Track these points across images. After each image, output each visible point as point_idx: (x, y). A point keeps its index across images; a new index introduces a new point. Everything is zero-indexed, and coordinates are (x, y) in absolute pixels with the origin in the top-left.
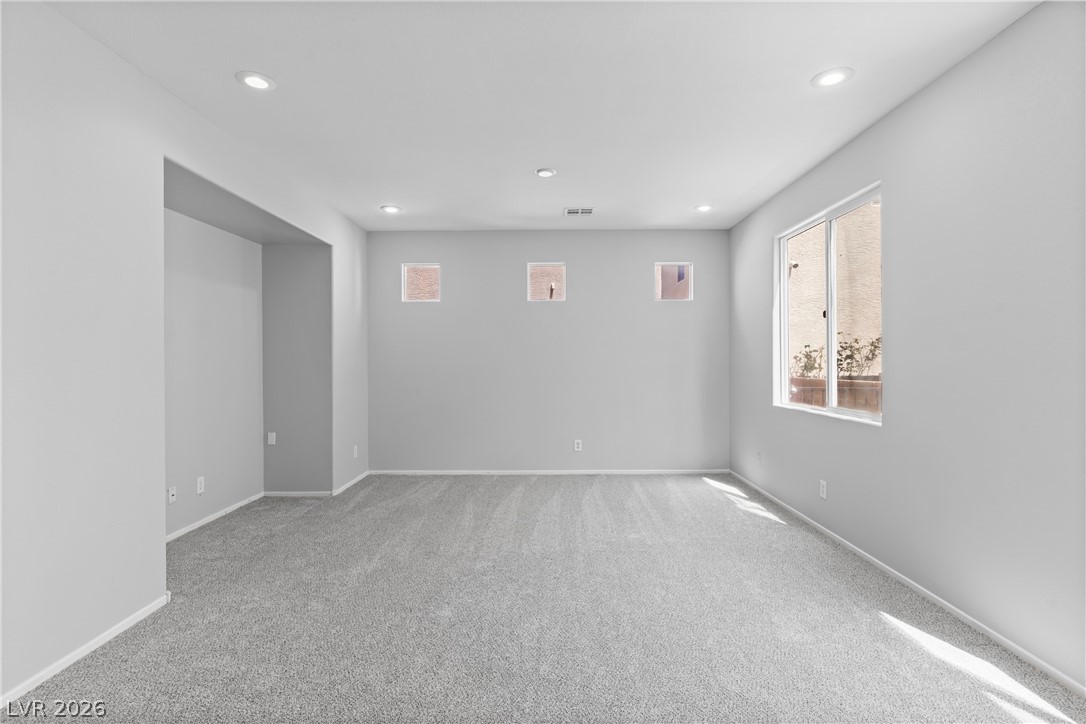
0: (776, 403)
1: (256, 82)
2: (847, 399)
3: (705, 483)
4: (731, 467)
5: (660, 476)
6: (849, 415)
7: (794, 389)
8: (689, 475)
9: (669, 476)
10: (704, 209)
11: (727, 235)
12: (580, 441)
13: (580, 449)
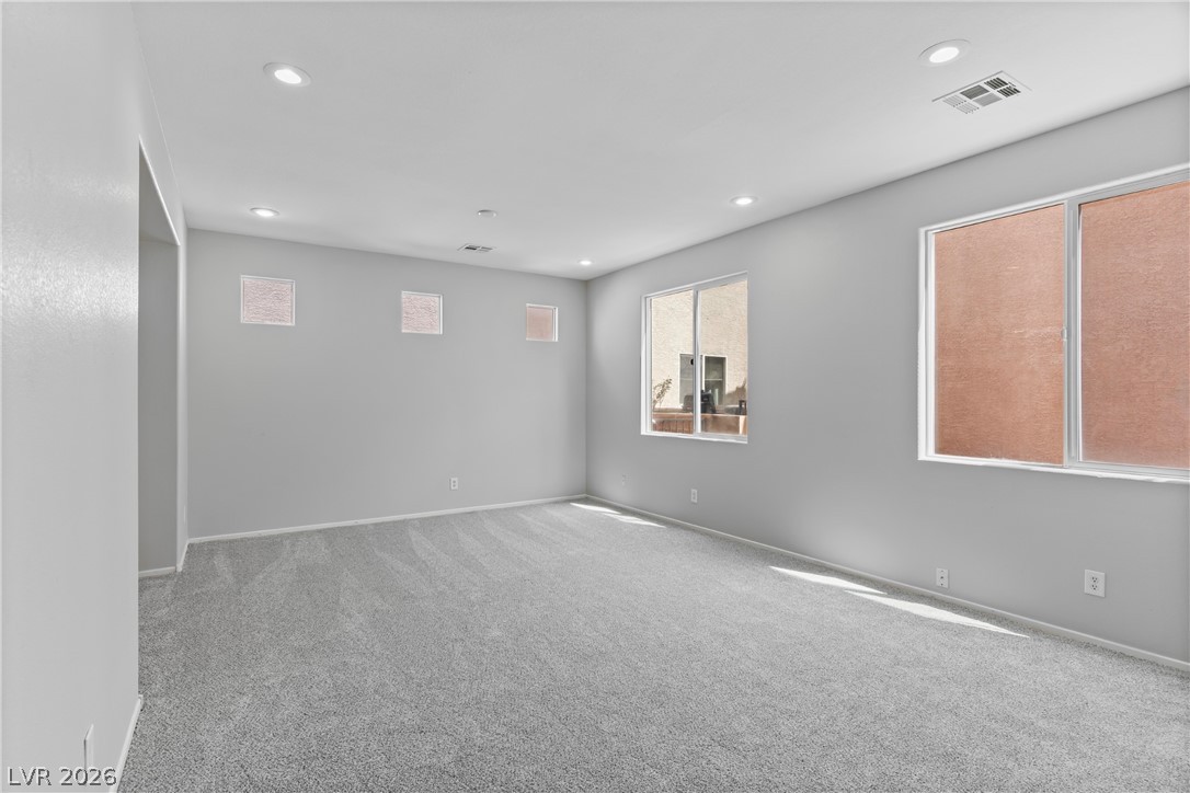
0: (643, 432)
1: (288, 76)
2: (710, 426)
3: (573, 507)
4: (588, 491)
5: (535, 506)
6: (714, 437)
7: (654, 421)
8: (556, 502)
9: (542, 505)
10: (586, 263)
11: (587, 287)
12: (456, 479)
13: (456, 487)
